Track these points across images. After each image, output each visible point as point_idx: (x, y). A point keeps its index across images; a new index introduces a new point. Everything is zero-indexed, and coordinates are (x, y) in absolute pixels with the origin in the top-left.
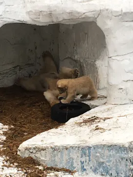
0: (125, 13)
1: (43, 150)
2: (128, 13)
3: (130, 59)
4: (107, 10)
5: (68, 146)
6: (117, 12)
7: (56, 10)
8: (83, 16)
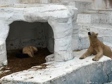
0: (59, 19)
1: (9, 82)
2: (60, 18)
3: (62, 40)
4: (51, 17)
5: (19, 81)
6: (55, 18)
7: (32, 16)
8: (42, 19)
